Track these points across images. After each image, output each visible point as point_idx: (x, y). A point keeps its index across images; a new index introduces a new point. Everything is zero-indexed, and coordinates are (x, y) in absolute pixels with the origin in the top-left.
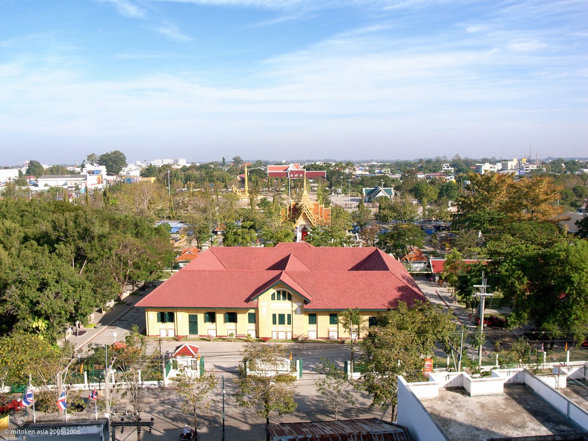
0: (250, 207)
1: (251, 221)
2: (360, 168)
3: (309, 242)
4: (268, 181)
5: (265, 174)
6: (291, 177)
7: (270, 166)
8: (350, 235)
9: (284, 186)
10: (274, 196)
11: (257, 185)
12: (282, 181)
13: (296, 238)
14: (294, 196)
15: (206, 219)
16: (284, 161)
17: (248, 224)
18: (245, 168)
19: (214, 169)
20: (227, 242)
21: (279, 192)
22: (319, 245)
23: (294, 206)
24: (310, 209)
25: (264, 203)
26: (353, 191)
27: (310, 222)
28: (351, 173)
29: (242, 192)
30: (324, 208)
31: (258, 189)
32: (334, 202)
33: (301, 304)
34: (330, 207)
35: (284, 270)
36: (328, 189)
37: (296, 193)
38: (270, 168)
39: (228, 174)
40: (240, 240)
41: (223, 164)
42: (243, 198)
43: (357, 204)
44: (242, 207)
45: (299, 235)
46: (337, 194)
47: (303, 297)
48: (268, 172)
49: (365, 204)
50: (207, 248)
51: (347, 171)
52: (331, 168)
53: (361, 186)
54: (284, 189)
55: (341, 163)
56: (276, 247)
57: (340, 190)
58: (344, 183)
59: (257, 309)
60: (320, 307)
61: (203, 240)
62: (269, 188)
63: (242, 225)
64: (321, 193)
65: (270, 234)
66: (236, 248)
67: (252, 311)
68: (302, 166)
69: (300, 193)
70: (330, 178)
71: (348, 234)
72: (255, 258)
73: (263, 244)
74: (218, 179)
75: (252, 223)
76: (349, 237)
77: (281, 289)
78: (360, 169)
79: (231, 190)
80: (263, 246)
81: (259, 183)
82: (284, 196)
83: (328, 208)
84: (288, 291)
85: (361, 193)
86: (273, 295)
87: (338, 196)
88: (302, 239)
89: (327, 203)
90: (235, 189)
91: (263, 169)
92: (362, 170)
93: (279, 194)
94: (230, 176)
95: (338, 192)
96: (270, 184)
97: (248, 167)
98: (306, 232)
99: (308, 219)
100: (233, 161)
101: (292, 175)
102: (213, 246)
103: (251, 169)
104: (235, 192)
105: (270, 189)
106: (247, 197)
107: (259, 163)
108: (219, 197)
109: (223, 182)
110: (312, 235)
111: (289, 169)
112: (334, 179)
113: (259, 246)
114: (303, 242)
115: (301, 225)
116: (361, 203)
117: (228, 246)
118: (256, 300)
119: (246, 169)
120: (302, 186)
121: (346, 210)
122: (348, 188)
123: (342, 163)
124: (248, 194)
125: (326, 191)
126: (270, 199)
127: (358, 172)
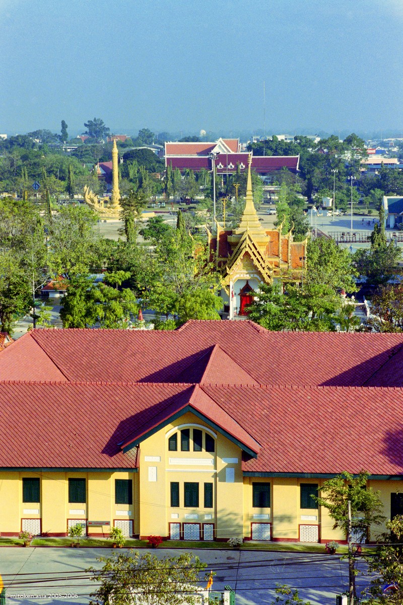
0: (124, 238)
1: (125, 270)
2: (379, 148)
3: (256, 319)
4: (167, 178)
5: (159, 162)
6: (218, 171)
7: (171, 143)
8: (350, 303)
9: (203, 190)
10: (178, 214)
11: (140, 187)
12: (197, 179)
13: (227, 309)
14: (225, 213)
15: (23, 264)
16: (203, 132)
17: (120, 276)
18: (112, 147)
19: (40, 147)
20: (71, 318)
21: (192, 205)
22: (277, 327)
23: (224, 236)
24: (261, 244)
25: (156, 229)
26: (361, 202)
27: (260, 273)
28: (356, 161)
29: (106, 202)
30: (291, 243)
31: (143, 198)
32: (316, 228)
33: (234, 460)
34: (306, 241)
35: (199, 381)
36: (301, 197)
37: (228, 206)
38: (172, 149)
39: (75, 160)
40: (101, 313)
41: (63, 137)
42: (108, 218)
43: (368, 232)
44: (105, 237)
45: (234, 303)
46: (324, 209)
47: (240, 445)
48: (166, 156)
49: (388, 234)
50: (25, 330)
51: (347, 156)
52: (310, 149)
53: (378, 192)
54: (203, 197)
55: (333, 138)
56: (180, 330)
57: (329, 201)
58: (342, 184)
59: (134, 469)
60: (278, 467)
61: (14, 311)
62: (168, 195)
63: (106, 278)
64: (286, 206)
65: (168, 301)
66: (90, 333)
67: (125, 476)
68: (245, 145)
69: (238, 208)
70: (309, 172)
71: (346, 302)
72: (134, 355)
73: (153, 322)
74: (50, 172)
75: (128, 275)
76: (348, 310)
77: (191, 426)
78: (378, 152)
79: (80, 197)
80: (152, 326)
81: (146, 183)
82: (202, 213)
83: (302, 243)
84: (205, 430)
85: (379, 209)
86: (173, 438)
87: (325, 215)
88: (241, 313)
89: (300, 231)
90: (90, 195)
91: (154, 150)
92: (382, 153)
93: (190, 208)
94: (80, 165)
95: (324, 205)
96: (170, 184)
97: (121, 145)
98: (251, 297)
99: (256, 267)
100: (87, 129)
101: (221, 166)
102: (39, 325)
103: (127, 150)
104: (90, 202)
105: (172, 197)
106: (117, 215)
107: (146, 136)
108: (53, 213)
109: (62, 179)
110: (262, 303)
111: (215, 151)
112: (317, 174)
113: (143, 328)
114: (243, 318)
115: (239, 280)
116: (379, 231)
117: (72, 326)
118: (134, 450)
119: (115, 151)
120: (242, 191)
121: (342, 246)
122: (348, 196)
123: (337, 138)
124: (120, 209)
125: (298, 202)
126: (170, 221)
127: (375, 159)
